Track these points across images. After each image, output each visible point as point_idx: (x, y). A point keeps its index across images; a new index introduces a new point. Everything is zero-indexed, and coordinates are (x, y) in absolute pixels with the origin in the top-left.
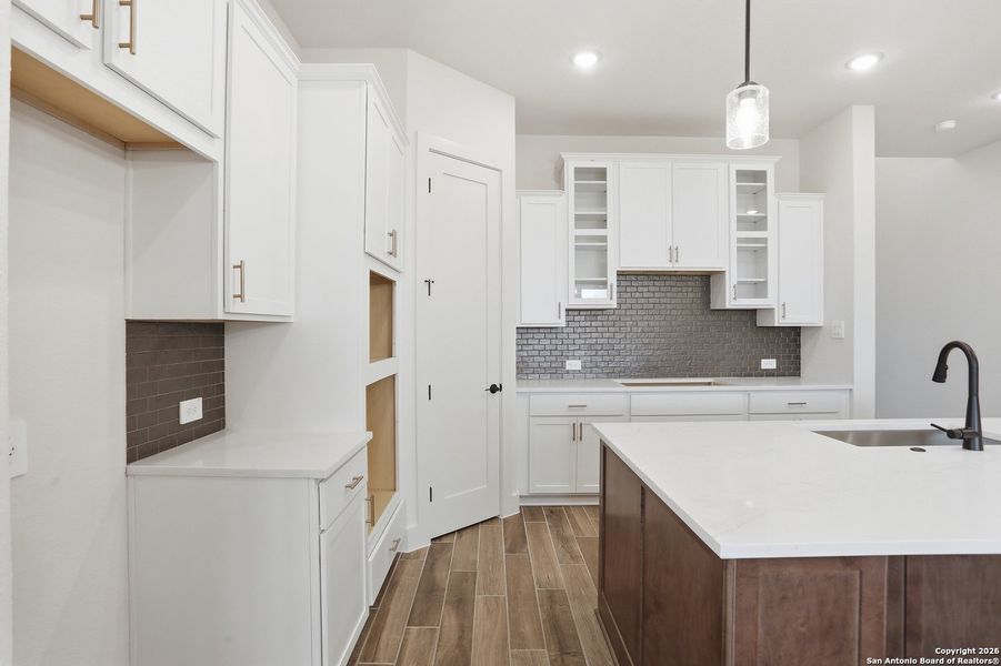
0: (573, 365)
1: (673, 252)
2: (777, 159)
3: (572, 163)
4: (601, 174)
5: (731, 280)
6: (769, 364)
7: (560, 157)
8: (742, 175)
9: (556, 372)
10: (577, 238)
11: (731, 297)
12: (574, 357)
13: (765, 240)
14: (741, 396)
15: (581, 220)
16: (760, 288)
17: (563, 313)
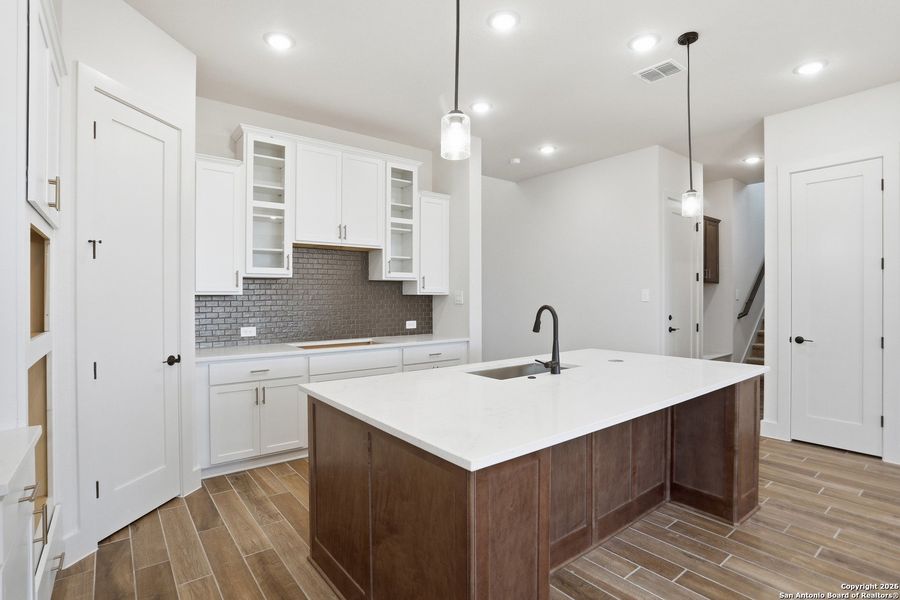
0: (248, 332)
1: (342, 230)
2: (420, 163)
3: (252, 135)
4: (279, 151)
5: (387, 256)
6: (411, 325)
7: (240, 126)
8: (396, 172)
9: (232, 339)
10: (256, 209)
11: (386, 272)
12: (249, 324)
13: (410, 226)
14: (397, 351)
15: (259, 192)
16: (405, 264)
17: (241, 281)
